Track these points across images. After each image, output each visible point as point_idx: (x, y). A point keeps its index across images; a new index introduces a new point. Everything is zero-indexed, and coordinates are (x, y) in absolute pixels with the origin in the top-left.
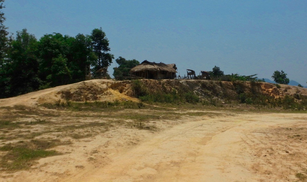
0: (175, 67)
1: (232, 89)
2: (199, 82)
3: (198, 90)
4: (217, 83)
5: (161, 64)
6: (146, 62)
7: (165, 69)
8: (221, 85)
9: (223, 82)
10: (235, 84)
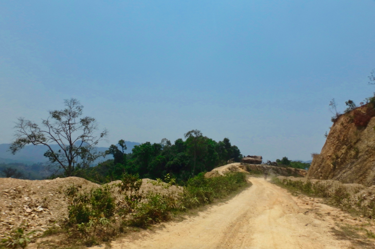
0: (261, 158)
1: (286, 171)
2: (272, 167)
3: (271, 171)
4: (279, 168)
5: (255, 157)
6: (249, 156)
7: (257, 159)
8: (281, 169)
9: (282, 168)
10: (287, 169)
